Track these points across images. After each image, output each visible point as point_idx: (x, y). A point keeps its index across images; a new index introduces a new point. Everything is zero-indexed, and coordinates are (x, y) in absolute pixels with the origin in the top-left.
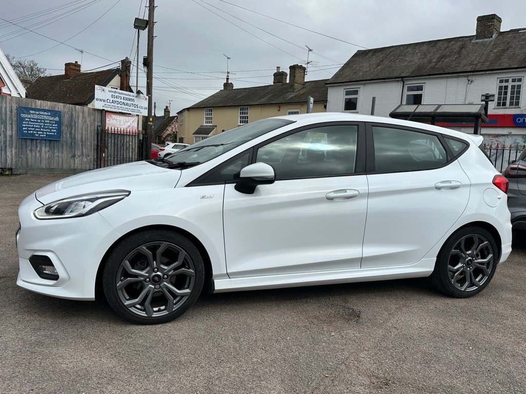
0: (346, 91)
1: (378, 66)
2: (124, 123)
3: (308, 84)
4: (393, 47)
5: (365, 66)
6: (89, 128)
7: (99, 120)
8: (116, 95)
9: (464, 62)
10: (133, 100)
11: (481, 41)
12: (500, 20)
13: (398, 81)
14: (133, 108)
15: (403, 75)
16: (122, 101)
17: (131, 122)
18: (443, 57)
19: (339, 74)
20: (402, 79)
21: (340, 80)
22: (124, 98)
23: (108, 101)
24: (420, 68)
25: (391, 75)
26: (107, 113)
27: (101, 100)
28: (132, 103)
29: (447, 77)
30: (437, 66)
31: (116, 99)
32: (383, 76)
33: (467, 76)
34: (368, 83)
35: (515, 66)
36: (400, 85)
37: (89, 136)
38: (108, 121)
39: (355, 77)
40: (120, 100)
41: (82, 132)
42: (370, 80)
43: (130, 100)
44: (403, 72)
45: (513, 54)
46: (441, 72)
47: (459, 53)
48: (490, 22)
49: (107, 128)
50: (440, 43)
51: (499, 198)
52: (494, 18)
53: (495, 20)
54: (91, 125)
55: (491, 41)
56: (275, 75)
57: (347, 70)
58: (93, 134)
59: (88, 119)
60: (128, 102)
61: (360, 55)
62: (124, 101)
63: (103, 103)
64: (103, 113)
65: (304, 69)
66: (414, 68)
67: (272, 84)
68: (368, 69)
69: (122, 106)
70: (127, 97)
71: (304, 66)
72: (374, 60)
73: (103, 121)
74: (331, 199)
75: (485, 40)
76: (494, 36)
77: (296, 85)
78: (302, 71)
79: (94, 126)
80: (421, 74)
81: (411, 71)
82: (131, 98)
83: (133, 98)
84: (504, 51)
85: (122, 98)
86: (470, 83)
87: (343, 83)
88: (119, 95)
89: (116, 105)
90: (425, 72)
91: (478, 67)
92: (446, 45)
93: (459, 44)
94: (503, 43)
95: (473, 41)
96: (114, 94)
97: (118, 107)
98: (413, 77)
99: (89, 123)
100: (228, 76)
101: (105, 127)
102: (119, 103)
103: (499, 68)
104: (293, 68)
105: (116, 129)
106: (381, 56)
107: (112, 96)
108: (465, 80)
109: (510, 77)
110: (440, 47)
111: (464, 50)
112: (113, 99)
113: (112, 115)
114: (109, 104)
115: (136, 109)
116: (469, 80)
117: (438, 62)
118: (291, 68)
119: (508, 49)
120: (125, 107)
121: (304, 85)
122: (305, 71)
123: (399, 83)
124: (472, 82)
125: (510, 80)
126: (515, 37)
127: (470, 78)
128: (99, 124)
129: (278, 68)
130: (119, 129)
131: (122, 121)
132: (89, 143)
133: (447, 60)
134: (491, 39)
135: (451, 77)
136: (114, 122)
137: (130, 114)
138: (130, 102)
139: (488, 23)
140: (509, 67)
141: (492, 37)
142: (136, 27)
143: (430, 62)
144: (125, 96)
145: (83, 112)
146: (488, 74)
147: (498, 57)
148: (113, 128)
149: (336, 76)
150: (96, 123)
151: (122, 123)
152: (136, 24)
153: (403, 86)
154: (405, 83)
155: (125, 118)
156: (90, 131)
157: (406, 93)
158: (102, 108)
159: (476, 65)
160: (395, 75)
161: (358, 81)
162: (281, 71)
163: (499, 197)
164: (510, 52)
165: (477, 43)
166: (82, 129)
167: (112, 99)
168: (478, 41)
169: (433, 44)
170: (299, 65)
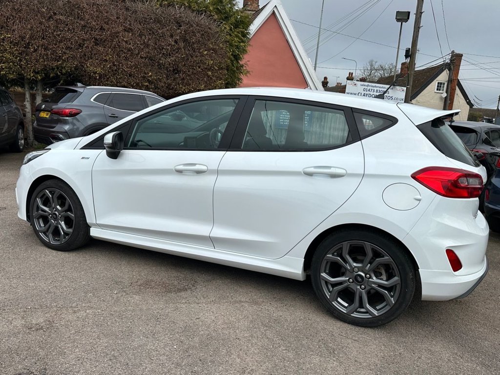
8: (368, 88)
22: (377, 91)
23: (360, 94)
28: (386, 95)
31: (368, 92)
40: (372, 93)
51: (420, 200)
62: (376, 94)
70: (381, 89)
74: (180, 172)
85: (375, 91)
88: (372, 88)
96: (366, 87)
102: (371, 96)
107: (364, 90)
112: (365, 92)
142: (398, 20)
144: (378, 89)
152: (398, 18)
163: (419, 197)
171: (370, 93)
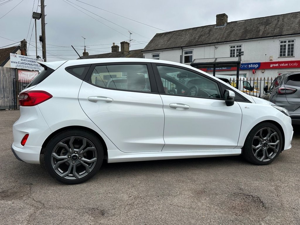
0: (153, 55)
1: (168, 41)
2: (30, 76)
3: (131, 52)
4: (175, 31)
5: (161, 42)
6: (7, 80)
7: (14, 74)
8: (24, 59)
9: (212, 38)
10: (34, 62)
11: (219, 27)
12: (227, 17)
13: (179, 49)
14: (35, 66)
15: (182, 46)
16: (28, 62)
17: (34, 75)
18: (201, 36)
19: (148, 46)
20: (182, 48)
21: (149, 49)
22: (29, 61)
23: (19, 63)
24: (190, 42)
25: (176, 46)
26: (18, 70)
27: (14, 62)
28: (34, 63)
29: (204, 46)
30: (199, 41)
31: (24, 62)
32: (172, 47)
33: (215, 45)
34: (164, 51)
35: (238, 39)
36: (181, 51)
37: (8, 85)
38: (20, 75)
39: (157, 48)
40: (26, 62)
41: (3, 82)
42: (165, 49)
43: (33, 62)
44: (181, 44)
45: (236, 33)
46: (201, 43)
47: (209, 33)
48: (223, 17)
49: (19, 80)
50: (199, 29)
52: (224, 16)
53: (225, 16)
54: (9, 78)
55: (224, 27)
56: (112, 47)
57: (152, 44)
58: (10, 84)
59: (7, 75)
60: (32, 63)
61: (158, 36)
62: (29, 63)
63: (16, 64)
64: (16, 70)
65: (129, 44)
66: (187, 42)
67: (111, 52)
68: (163, 43)
69: (28, 66)
70: (31, 60)
71: (128, 42)
72: (166, 38)
73: (16, 76)
75: (221, 27)
76: (225, 25)
77: (125, 52)
78: (127, 45)
79: (11, 79)
80: (191, 45)
81: (186, 43)
82: (33, 60)
83: (35, 61)
84: (231, 32)
85: (28, 61)
86: (216, 48)
87: (151, 50)
88: (26, 59)
89: (24, 65)
90: (193, 44)
91: (220, 41)
92: (201, 30)
93: (208, 29)
94: (231, 28)
95: (215, 27)
96: (22, 59)
97: (26, 66)
98: (187, 46)
99: (7, 77)
100: (85, 48)
101: (18, 79)
102: (26, 64)
103: (230, 40)
104: (123, 43)
105: (25, 80)
106: (169, 36)
108: (213, 47)
109: (236, 45)
110: (199, 31)
111: (211, 32)
112: (23, 62)
113: (22, 72)
114: (20, 64)
115: (37, 67)
116: (215, 47)
117: (199, 38)
118: (121, 43)
119: (233, 31)
120: (30, 66)
121: (129, 52)
122: (129, 45)
123: (180, 50)
124: (217, 48)
125: (236, 46)
126: (235, 25)
127: (216, 46)
128: (14, 77)
129: (114, 43)
130: (27, 80)
131: (29, 75)
132: (8, 90)
133: (203, 37)
134: (224, 26)
135: (207, 46)
136: (24, 76)
137: (34, 70)
138: (33, 63)
139: (221, 18)
140: (235, 40)
141: (224, 25)
143: (195, 39)
144: (29, 60)
145: (3, 70)
146: (225, 44)
147: (229, 35)
148: (23, 79)
149: (147, 47)
150: (12, 77)
151: (28, 76)
153: (182, 52)
154: (183, 50)
155: (30, 73)
156: (9, 83)
157: (184, 55)
158: (15, 67)
159: (218, 39)
160: (178, 46)
161: (159, 50)
162: (115, 45)
164: (234, 32)
165: (217, 28)
166: (3, 81)
167: (21, 62)
168: (218, 27)
169: (195, 29)
170: (126, 41)
171: (25, 62)
